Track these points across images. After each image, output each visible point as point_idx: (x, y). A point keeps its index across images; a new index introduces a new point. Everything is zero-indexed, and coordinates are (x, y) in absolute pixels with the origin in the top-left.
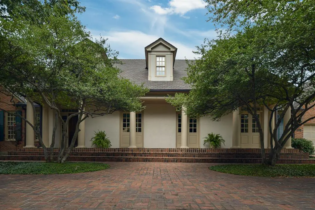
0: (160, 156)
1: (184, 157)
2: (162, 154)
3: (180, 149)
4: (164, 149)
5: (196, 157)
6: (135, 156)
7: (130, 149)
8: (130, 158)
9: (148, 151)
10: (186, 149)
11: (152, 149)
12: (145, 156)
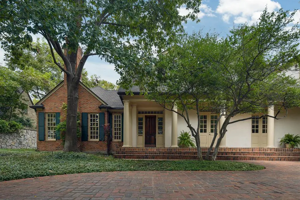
0: (258, 155)
1: (280, 156)
2: (260, 153)
3: (269, 148)
4: (254, 148)
5: (291, 156)
6: (234, 155)
7: (223, 148)
8: (237, 157)
9: (240, 150)
10: (275, 148)
11: (243, 148)
12: (244, 155)
